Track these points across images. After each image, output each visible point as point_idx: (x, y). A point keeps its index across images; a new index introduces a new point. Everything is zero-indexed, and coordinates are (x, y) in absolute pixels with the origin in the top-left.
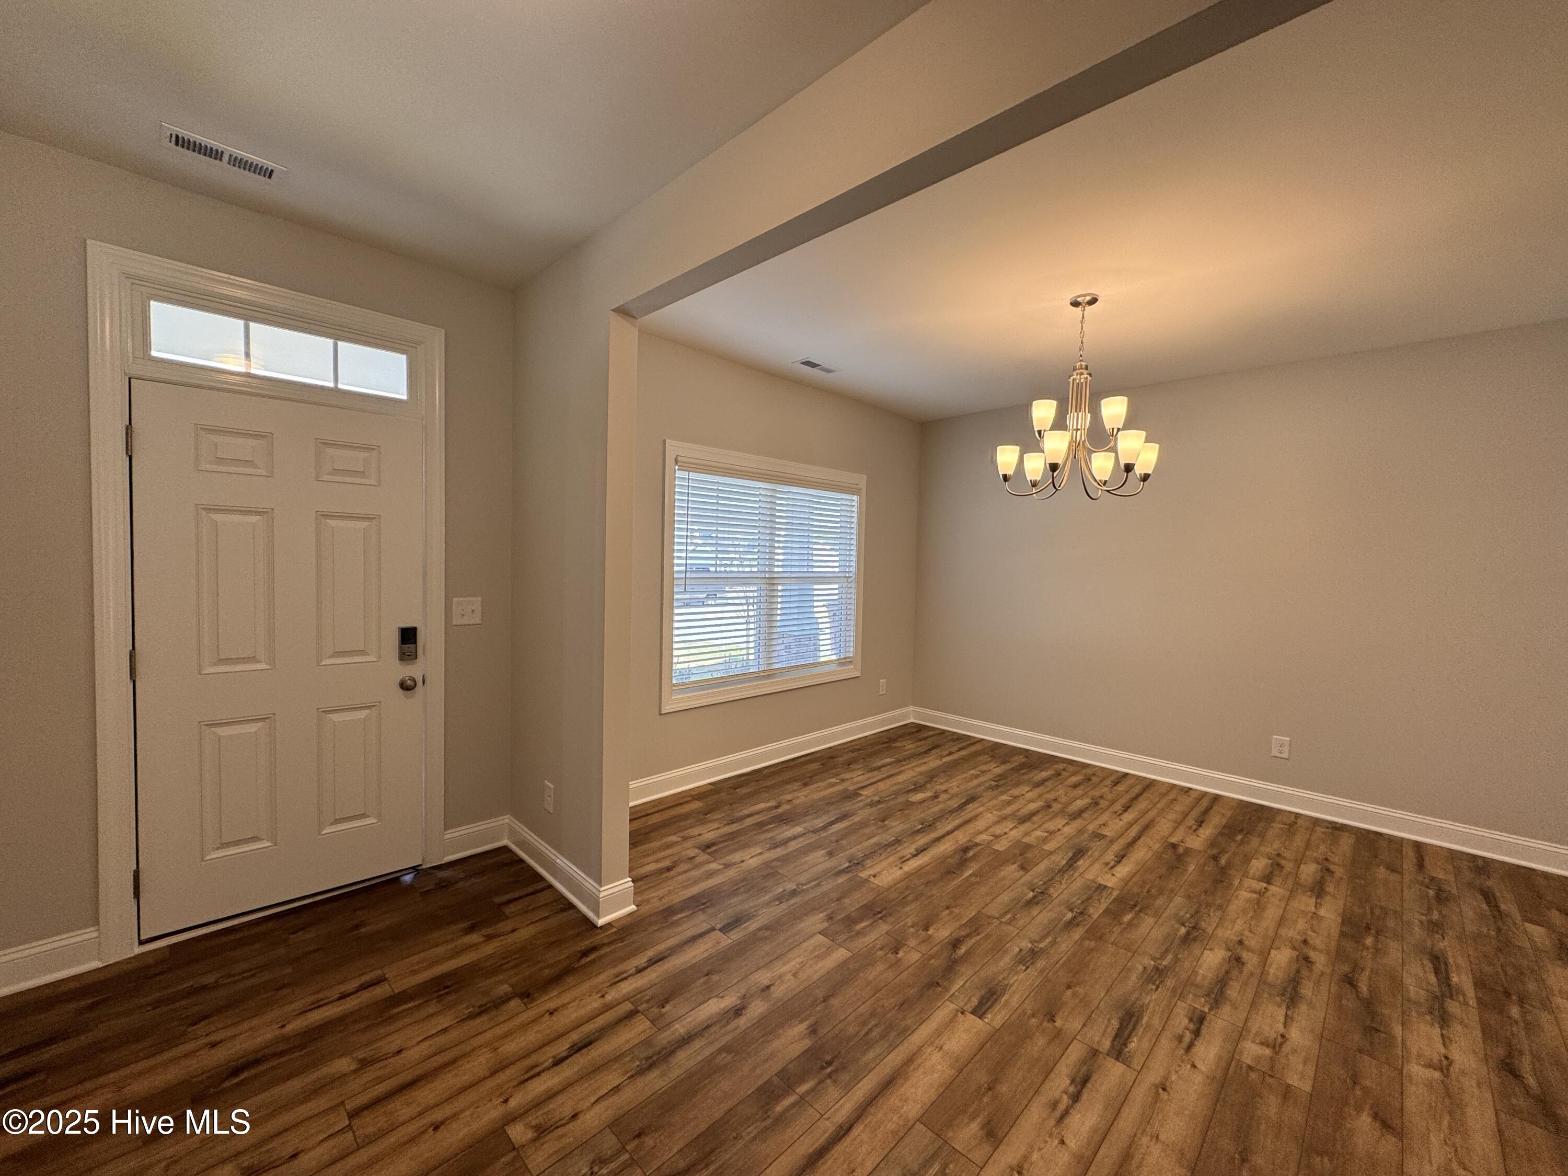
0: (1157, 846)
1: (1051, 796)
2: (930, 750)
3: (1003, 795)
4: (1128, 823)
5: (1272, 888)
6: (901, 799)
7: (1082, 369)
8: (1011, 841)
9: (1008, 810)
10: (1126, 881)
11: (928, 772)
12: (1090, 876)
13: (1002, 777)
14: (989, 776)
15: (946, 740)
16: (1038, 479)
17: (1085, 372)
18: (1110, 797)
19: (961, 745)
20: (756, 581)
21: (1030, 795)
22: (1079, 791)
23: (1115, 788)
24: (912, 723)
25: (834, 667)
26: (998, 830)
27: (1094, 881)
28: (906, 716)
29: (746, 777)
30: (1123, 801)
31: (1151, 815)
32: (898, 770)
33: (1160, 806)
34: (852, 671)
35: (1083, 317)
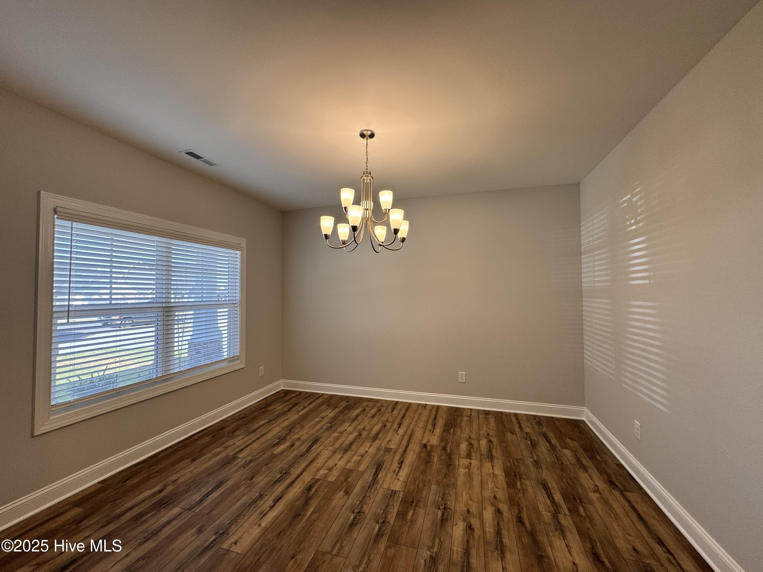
0: (418, 448)
1: (361, 427)
2: (292, 408)
3: (334, 433)
4: (402, 436)
5: (473, 461)
6: (268, 454)
7: (367, 173)
8: (339, 470)
9: (337, 445)
10: (406, 483)
11: (288, 426)
12: (386, 486)
13: (334, 419)
14: (326, 420)
15: (302, 398)
16: (346, 239)
17: (370, 175)
18: (391, 419)
19: (310, 401)
20: (154, 310)
21: (350, 429)
22: (375, 420)
23: (393, 413)
24: (283, 390)
25: (224, 364)
26: (331, 463)
27: (389, 489)
28: (279, 386)
29: (140, 466)
30: (397, 421)
31: (412, 426)
32: (268, 430)
33: (415, 419)
34: (239, 365)
35: (367, 144)
